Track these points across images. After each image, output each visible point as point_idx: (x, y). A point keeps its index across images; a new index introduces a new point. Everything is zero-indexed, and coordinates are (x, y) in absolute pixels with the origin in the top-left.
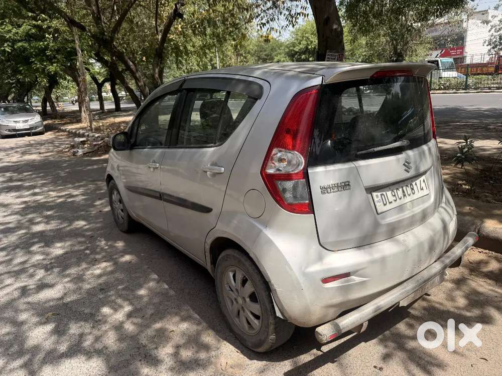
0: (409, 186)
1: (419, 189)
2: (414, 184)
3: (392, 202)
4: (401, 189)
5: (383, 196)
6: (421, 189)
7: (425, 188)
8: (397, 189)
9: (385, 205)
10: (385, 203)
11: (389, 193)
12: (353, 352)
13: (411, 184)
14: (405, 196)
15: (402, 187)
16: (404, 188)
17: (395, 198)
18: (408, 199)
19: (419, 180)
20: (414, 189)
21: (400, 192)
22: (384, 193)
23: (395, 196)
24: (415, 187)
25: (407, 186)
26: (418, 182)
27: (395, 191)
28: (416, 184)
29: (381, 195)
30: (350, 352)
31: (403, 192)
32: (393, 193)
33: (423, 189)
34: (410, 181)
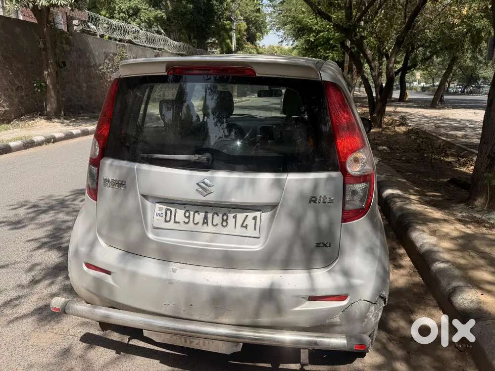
0: (220, 215)
1: (239, 225)
2: (231, 216)
3: (179, 222)
4: (202, 215)
5: (169, 212)
6: (242, 226)
7: (250, 227)
8: (196, 212)
9: (166, 221)
10: (168, 219)
11: (181, 212)
12: (140, 360)
13: (225, 215)
14: (205, 223)
15: (206, 213)
16: (210, 215)
17: (187, 220)
18: (210, 229)
19: (245, 214)
20: (228, 221)
21: (200, 217)
22: (173, 210)
23: (189, 217)
24: (231, 220)
25: (215, 214)
26: (241, 216)
27: (192, 213)
28: (235, 217)
29: (167, 210)
30: (138, 357)
31: (206, 218)
32: (187, 214)
33: (246, 227)
34: (225, 210)
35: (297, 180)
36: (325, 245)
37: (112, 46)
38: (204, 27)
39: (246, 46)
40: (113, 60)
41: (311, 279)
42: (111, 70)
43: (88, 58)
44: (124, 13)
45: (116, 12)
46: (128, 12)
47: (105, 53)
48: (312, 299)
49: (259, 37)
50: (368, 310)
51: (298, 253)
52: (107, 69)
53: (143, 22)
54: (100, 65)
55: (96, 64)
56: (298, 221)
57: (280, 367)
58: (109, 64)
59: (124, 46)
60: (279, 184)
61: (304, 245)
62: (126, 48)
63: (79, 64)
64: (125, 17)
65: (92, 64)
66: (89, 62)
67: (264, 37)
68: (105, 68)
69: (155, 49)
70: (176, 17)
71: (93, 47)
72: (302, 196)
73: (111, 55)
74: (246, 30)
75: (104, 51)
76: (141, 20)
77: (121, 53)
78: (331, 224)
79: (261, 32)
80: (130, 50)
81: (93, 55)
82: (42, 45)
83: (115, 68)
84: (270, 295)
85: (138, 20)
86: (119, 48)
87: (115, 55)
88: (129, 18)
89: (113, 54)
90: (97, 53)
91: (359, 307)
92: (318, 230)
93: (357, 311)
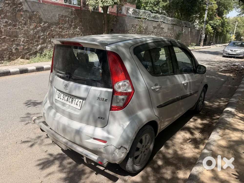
0: (72, 98)
1: (75, 104)
2: (74, 99)
3: (61, 99)
4: (67, 97)
5: (60, 94)
6: (76, 104)
7: (78, 105)
8: (66, 96)
9: (58, 98)
11: (62, 95)
13: (73, 99)
14: (67, 100)
15: (68, 97)
16: (69, 98)
17: (63, 98)
18: (68, 103)
19: (78, 100)
20: (73, 101)
21: (66, 98)
22: (61, 94)
24: (74, 101)
25: (70, 98)
26: (77, 100)
27: (65, 96)
28: (75, 100)
31: (68, 99)
32: (64, 96)
33: (77, 105)
34: (73, 97)
35: (94, 90)
36: (102, 118)
37: (136, 21)
38: (190, 9)
39: (215, 18)
40: (136, 28)
41: (94, 130)
42: (134, 32)
43: (124, 27)
44: (152, 4)
45: (148, 4)
46: (154, 3)
47: (132, 25)
48: (94, 139)
49: (226, 13)
50: (115, 150)
51: (91, 119)
52: (132, 32)
53: (160, 8)
54: (129, 30)
55: (127, 30)
56: (92, 106)
57: (96, 166)
58: (133, 30)
59: (142, 21)
60: (87, 90)
61: (94, 117)
62: (143, 22)
63: (119, 30)
64: (152, 6)
65: (125, 30)
66: (124, 29)
67: (229, 12)
68: (131, 32)
69: (158, 22)
70: (173, 5)
71: (127, 22)
72: (94, 96)
73: (135, 25)
74: (216, 9)
75: (132, 24)
76: (159, 7)
77: (140, 24)
78: (105, 110)
79: (227, 9)
80: (145, 23)
81: (127, 26)
82: (104, 22)
83: (136, 31)
84: (78, 132)
85: (158, 7)
86: (139, 22)
87: (137, 25)
88: (154, 6)
89: (136, 25)
90: (128, 25)
91: (111, 148)
92: (100, 111)
93: (110, 149)
